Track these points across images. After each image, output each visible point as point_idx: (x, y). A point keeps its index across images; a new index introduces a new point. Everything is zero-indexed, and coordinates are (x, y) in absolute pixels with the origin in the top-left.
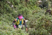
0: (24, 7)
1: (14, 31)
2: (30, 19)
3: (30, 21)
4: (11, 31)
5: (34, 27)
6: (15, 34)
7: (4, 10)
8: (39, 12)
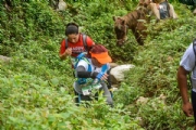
0: (112, 6)
1: (76, 113)
2: (140, 59)
3: (141, 65)
4: (65, 111)
5: (159, 93)
6: (81, 123)
7: (26, 26)
8: (181, 24)
